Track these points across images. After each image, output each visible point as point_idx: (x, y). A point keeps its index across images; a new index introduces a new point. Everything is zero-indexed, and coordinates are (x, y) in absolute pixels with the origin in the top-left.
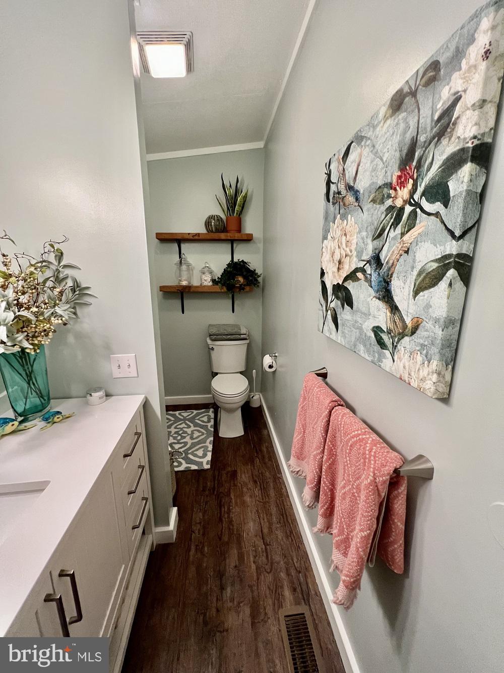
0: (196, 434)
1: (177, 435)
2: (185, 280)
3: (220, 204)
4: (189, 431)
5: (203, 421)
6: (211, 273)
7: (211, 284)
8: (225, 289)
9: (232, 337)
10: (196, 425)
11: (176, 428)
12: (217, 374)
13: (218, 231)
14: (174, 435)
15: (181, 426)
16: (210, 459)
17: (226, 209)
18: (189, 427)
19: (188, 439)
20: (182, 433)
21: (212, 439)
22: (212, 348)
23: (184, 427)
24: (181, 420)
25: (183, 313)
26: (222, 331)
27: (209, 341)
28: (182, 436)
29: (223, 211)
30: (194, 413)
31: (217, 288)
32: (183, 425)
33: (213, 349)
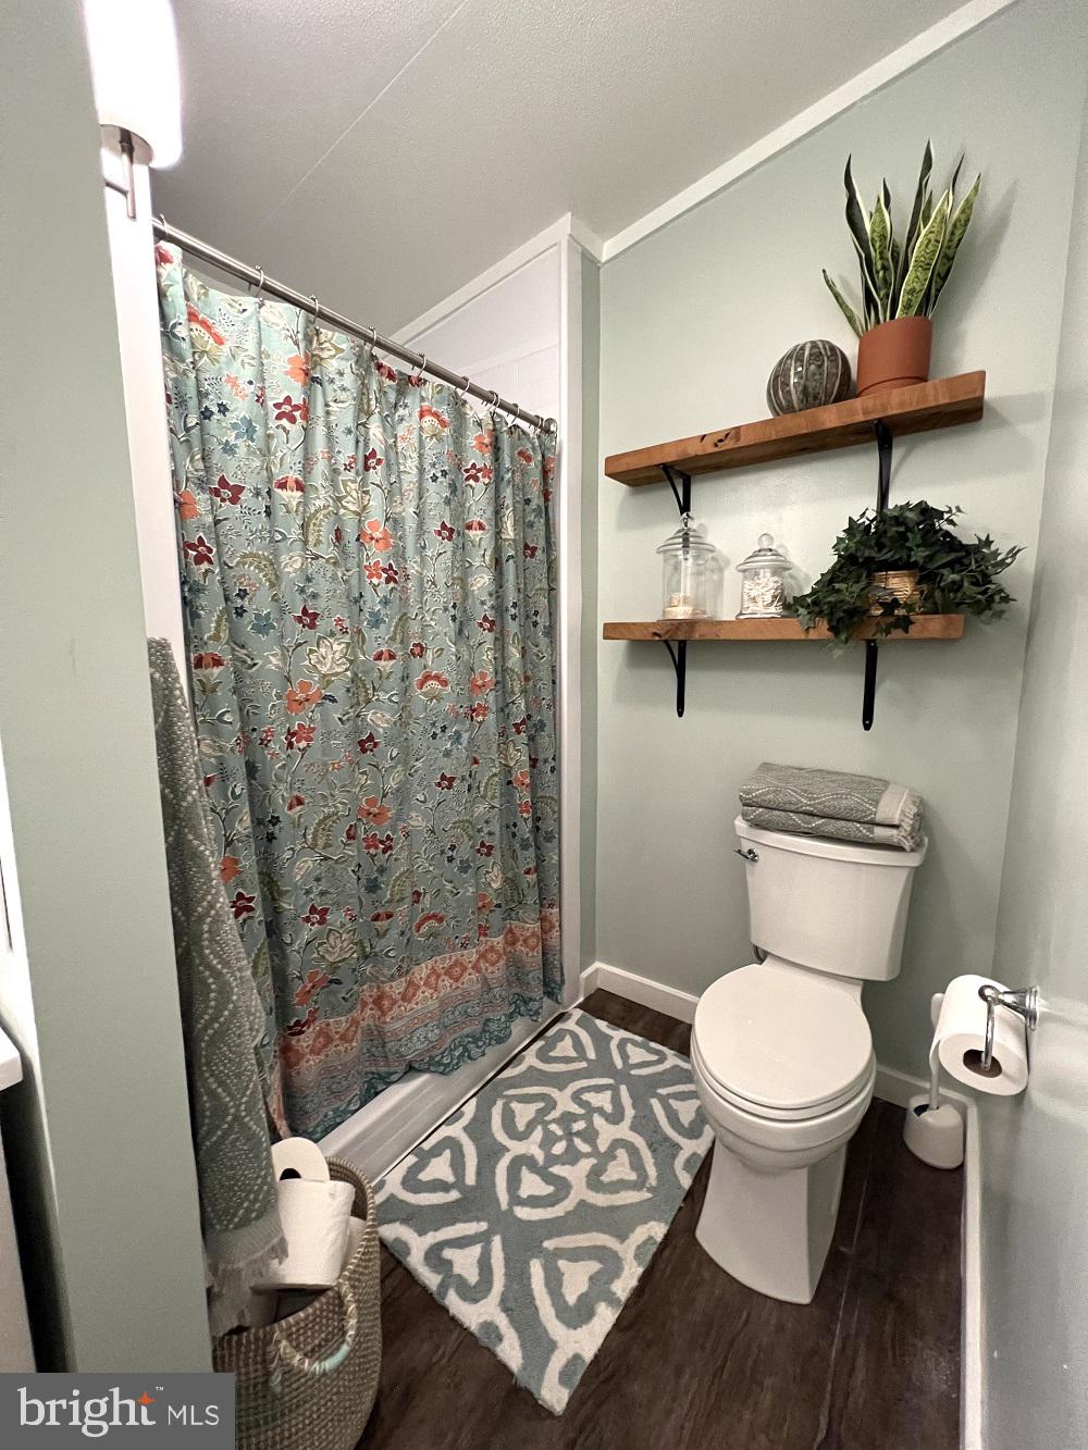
0: (619, 1169)
1: (559, 1133)
2: (685, 601)
3: (837, 296)
4: (607, 1133)
5: (673, 1117)
6: (781, 569)
7: (775, 610)
8: (822, 630)
9: (832, 827)
10: (644, 1123)
11: (576, 1097)
12: (760, 956)
13: (811, 399)
14: (553, 1127)
15: (595, 1099)
16: (589, 1354)
17: (858, 309)
18: (615, 1117)
19: (576, 1174)
20: (578, 1134)
21: (658, 1230)
22: (750, 852)
23: (600, 1110)
24: (610, 1070)
25: (680, 714)
26: (792, 795)
27: (740, 823)
28: (571, 1147)
29: (851, 319)
30: (667, 1065)
31: (794, 629)
32: (603, 1100)
33: (751, 856)
